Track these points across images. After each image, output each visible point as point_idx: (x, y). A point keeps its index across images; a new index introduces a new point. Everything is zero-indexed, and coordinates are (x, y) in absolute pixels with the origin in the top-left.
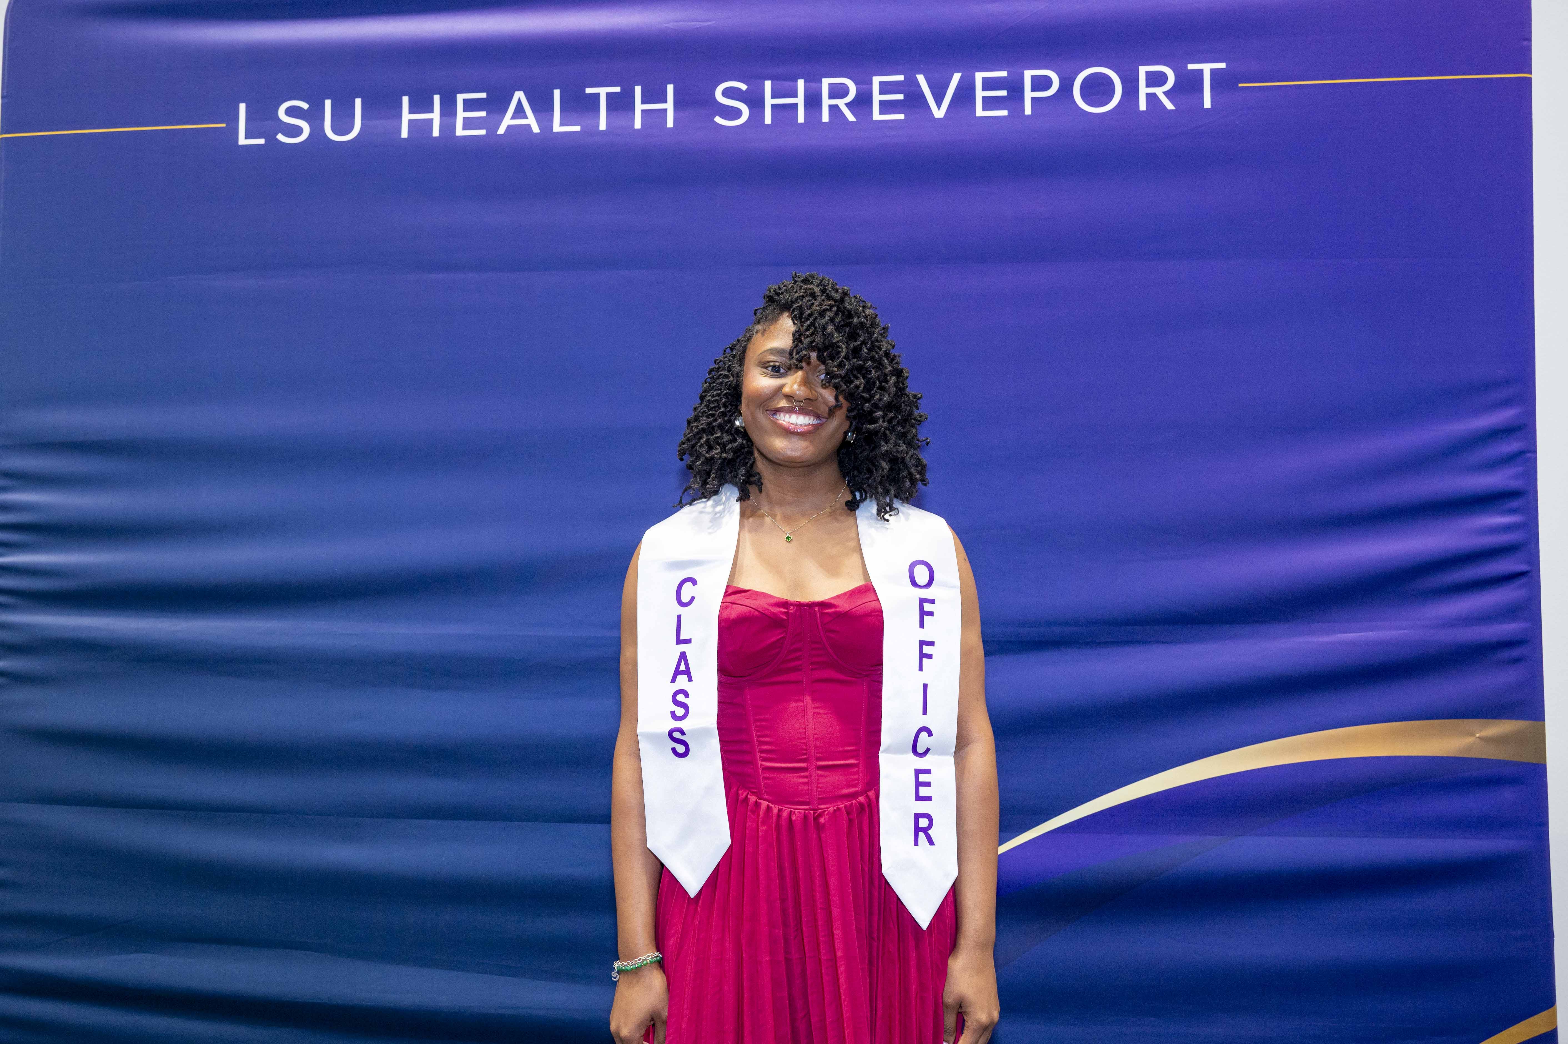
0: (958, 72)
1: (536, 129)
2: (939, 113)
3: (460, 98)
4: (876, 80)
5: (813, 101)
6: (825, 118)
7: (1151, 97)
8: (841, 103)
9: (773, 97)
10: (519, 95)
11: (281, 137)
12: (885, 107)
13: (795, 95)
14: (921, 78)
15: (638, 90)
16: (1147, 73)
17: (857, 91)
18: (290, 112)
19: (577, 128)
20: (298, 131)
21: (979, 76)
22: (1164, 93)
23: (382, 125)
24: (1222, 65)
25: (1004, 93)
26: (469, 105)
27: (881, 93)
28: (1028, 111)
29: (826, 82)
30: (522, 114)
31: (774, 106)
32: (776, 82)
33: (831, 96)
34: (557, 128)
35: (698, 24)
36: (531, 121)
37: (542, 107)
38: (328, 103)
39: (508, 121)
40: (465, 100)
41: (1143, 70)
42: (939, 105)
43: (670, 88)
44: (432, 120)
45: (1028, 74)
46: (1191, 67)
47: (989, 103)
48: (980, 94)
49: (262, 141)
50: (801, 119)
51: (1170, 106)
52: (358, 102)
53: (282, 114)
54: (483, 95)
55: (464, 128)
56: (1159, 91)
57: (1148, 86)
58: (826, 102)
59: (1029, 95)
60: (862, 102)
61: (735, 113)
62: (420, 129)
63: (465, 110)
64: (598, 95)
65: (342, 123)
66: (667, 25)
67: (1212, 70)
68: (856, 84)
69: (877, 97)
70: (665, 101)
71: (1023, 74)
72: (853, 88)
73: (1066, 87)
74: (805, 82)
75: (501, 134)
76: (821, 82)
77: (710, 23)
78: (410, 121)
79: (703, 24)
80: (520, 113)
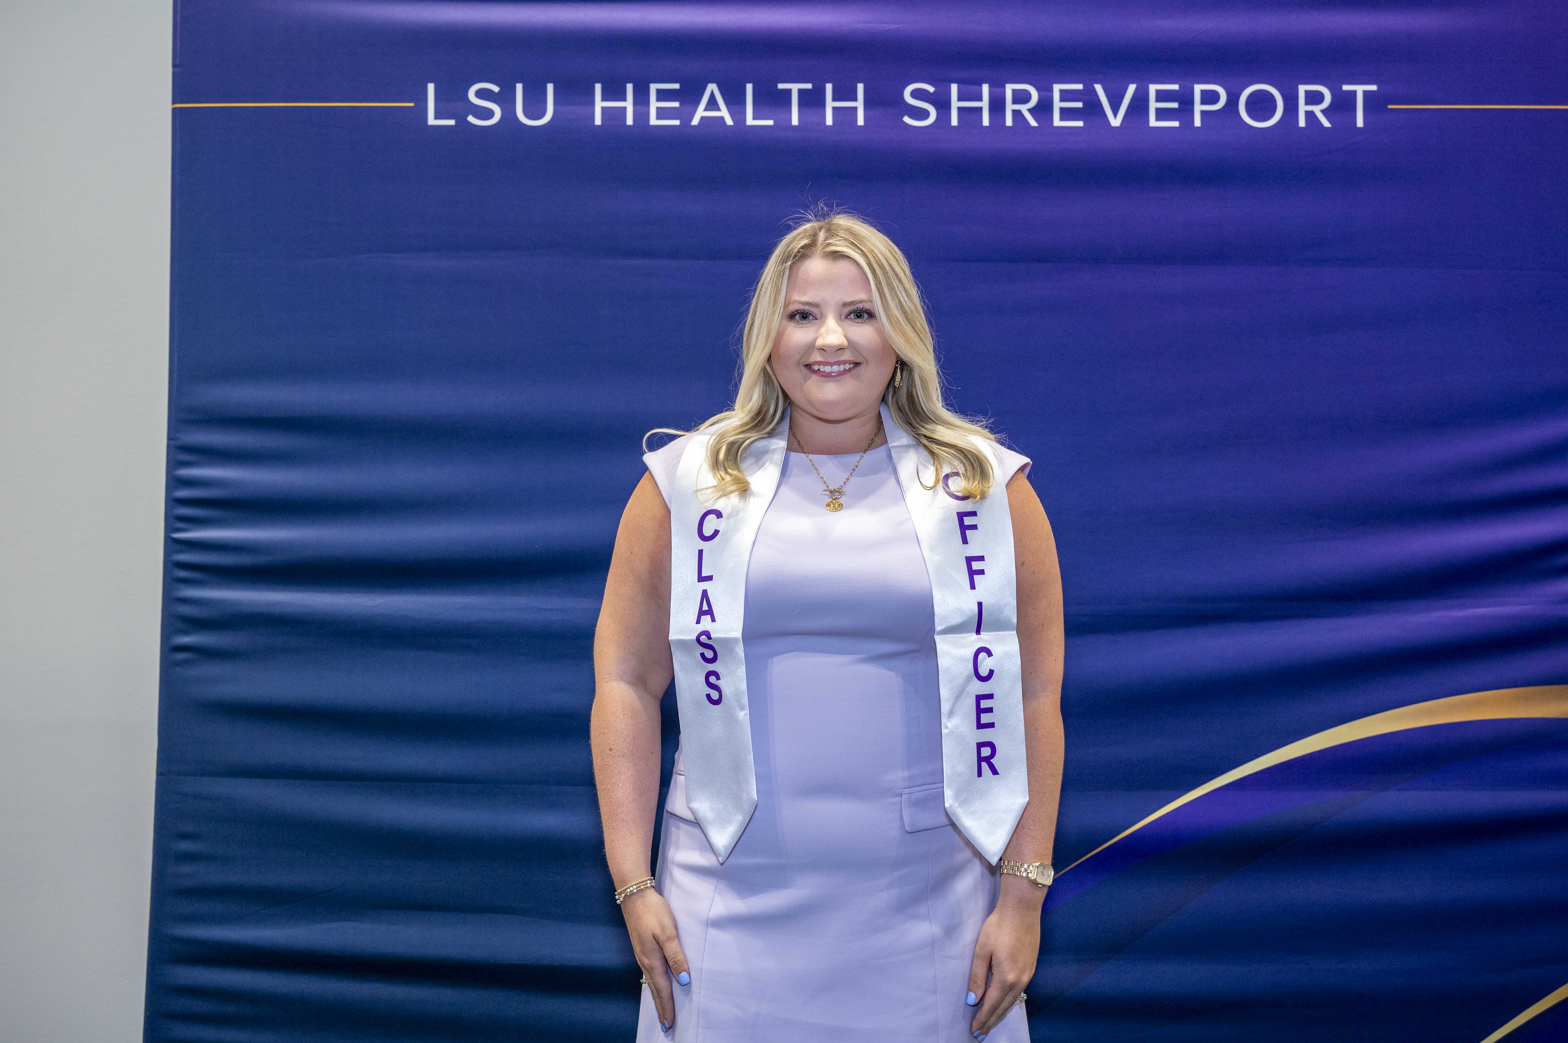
0: (1133, 83)
1: (729, 122)
2: (1116, 122)
3: (654, 87)
4: (1057, 88)
5: (997, 106)
6: (1009, 122)
7: (1310, 115)
8: (1024, 108)
10: (712, 87)
11: (471, 119)
12: (1066, 114)
13: (980, 99)
14: (1098, 88)
15: (829, 87)
16: (1307, 92)
17: (1038, 98)
18: (480, 94)
19: (770, 123)
20: (487, 114)
21: (1153, 88)
22: (1323, 111)
23: (574, 111)
24: (1374, 88)
25: (1175, 105)
26: (663, 95)
27: (1062, 100)
28: (1198, 123)
29: (1009, 88)
30: (715, 106)
31: (960, 109)
32: (962, 86)
33: (1015, 102)
34: (750, 121)
35: (887, 27)
36: (724, 112)
37: (735, 100)
38: (519, 87)
39: (701, 113)
40: (658, 91)
41: (1302, 89)
42: (1115, 113)
43: (860, 87)
44: (625, 108)
45: (1198, 88)
46: (1346, 88)
47: (1161, 114)
48: (1153, 105)
49: (452, 122)
50: (986, 122)
51: (1326, 124)
52: (550, 87)
53: (472, 96)
54: (676, 86)
55: (659, 117)
56: (1317, 109)
57: (1306, 104)
58: (1010, 107)
59: (1198, 108)
60: (1043, 109)
61: (924, 114)
62: (614, 116)
63: (658, 100)
64: (790, 90)
65: (535, 107)
66: (856, 26)
67: (1365, 93)
68: (1038, 90)
69: (1057, 104)
70: (855, 99)
71: (1193, 88)
72: (1035, 95)
73: (1232, 102)
74: (990, 87)
75: (695, 126)
76: (1004, 87)
77: (898, 26)
78: (603, 108)
79: (892, 26)
80: (713, 105)
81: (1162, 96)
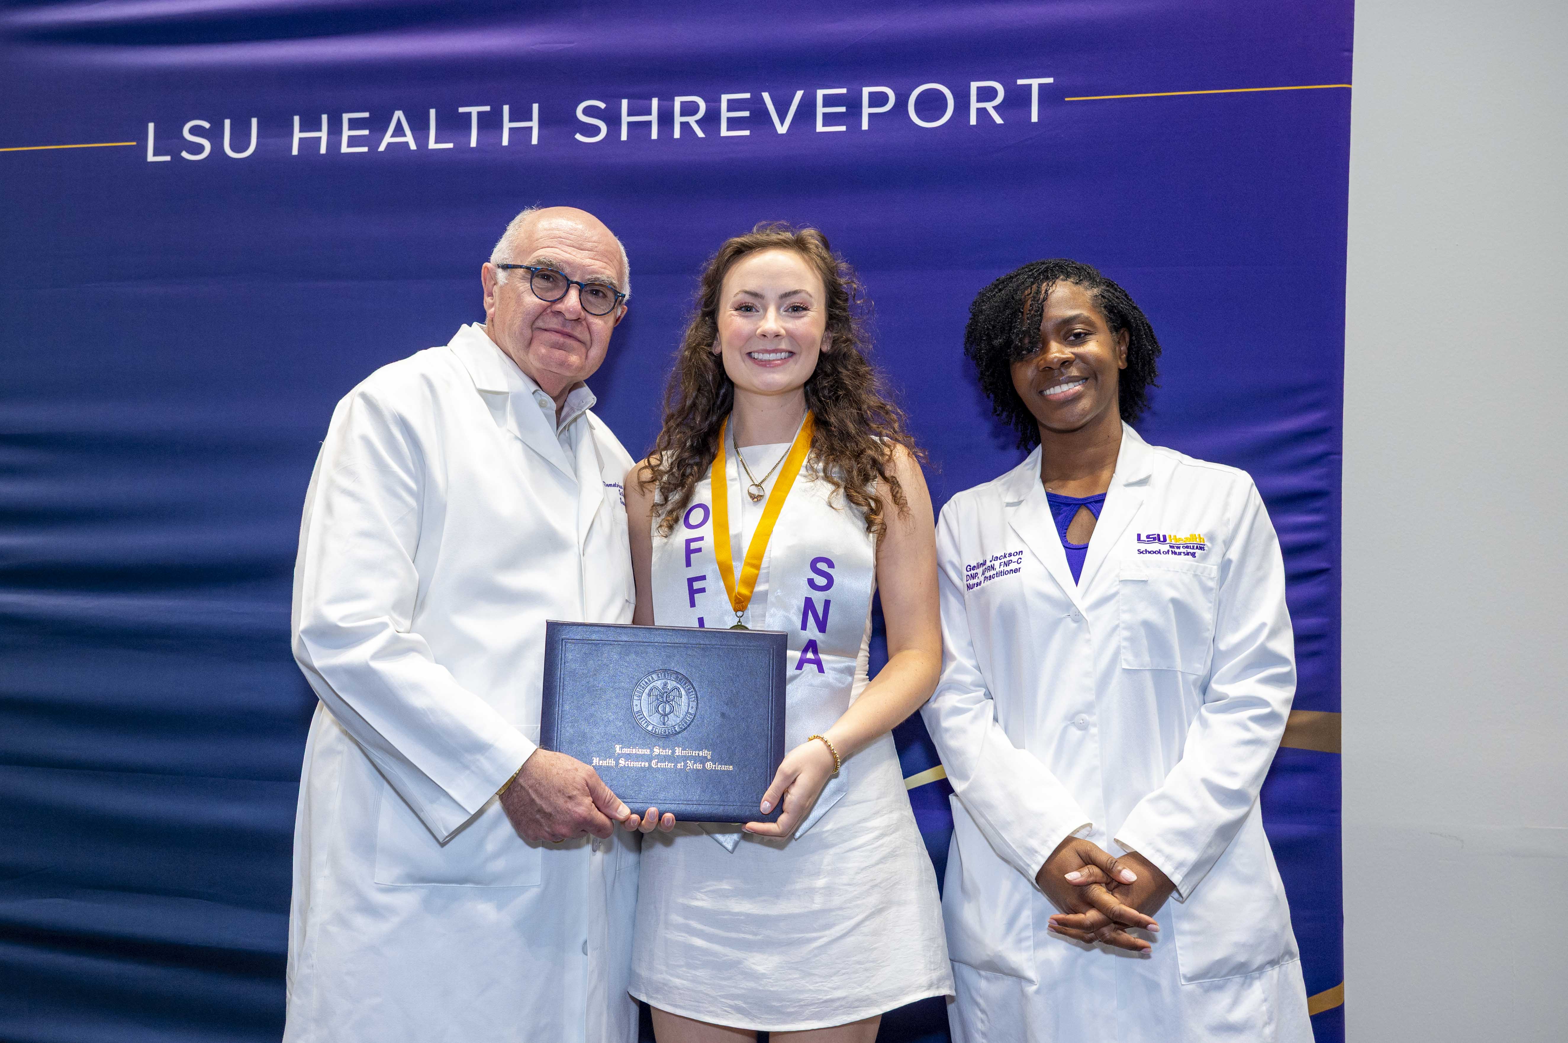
0: (800, 90)
1: (413, 146)
2: (782, 129)
3: (346, 117)
4: (725, 98)
5: (666, 119)
6: (677, 134)
7: (982, 112)
8: (692, 120)
9: (629, 115)
10: (399, 114)
11: (185, 154)
12: (733, 124)
13: (649, 113)
14: (766, 96)
15: (506, 108)
16: (979, 89)
17: (706, 109)
18: (194, 131)
19: (451, 146)
20: (199, 149)
21: (820, 93)
22: (994, 107)
23: (275, 142)
24: (1050, 80)
25: (843, 109)
26: (354, 124)
27: (729, 110)
28: (865, 126)
30: (401, 132)
31: (630, 124)
32: (632, 101)
33: (683, 114)
34: (432, 145)
35: (560, 47)
36: (409, 138)
37: (419, 126)
38: (227, 123)
39: (388, 138)
40: (350, 120)
41: (974, 86)
42: (782, 120)
43: (535, 107)
44: (320, 138)
45: (866, 91)
46: (1020, 82)
47: (829, 119)
48: (821, 110)
49: (168, 158)
50: (654, 135)
51: (999, 120)
52: (254, 121)
53: (186, 133)
54: (366, 115)
55: (349, 145)
56: (989, 106)
57: (978, 101)
58: (678, 119)
59: (866, 111)
60: (711, 120)
61: (596, 130)
62: (309, 146)
63: (350, 129)
64: (469, 114)
65: (240, 141)
66: (533, 47)
67: (1040, 85)
68: (706, 102)
69: (725, 115)
70: (531, 120)
71: (861, 91)
72: (702, 105)
73: (901, 103)
74: (658, 101)
75: (381, 152)
76: (673, 100)
77: (571, 45)
78: (300, 139)
79: (566, 46)
80: (399, 132)
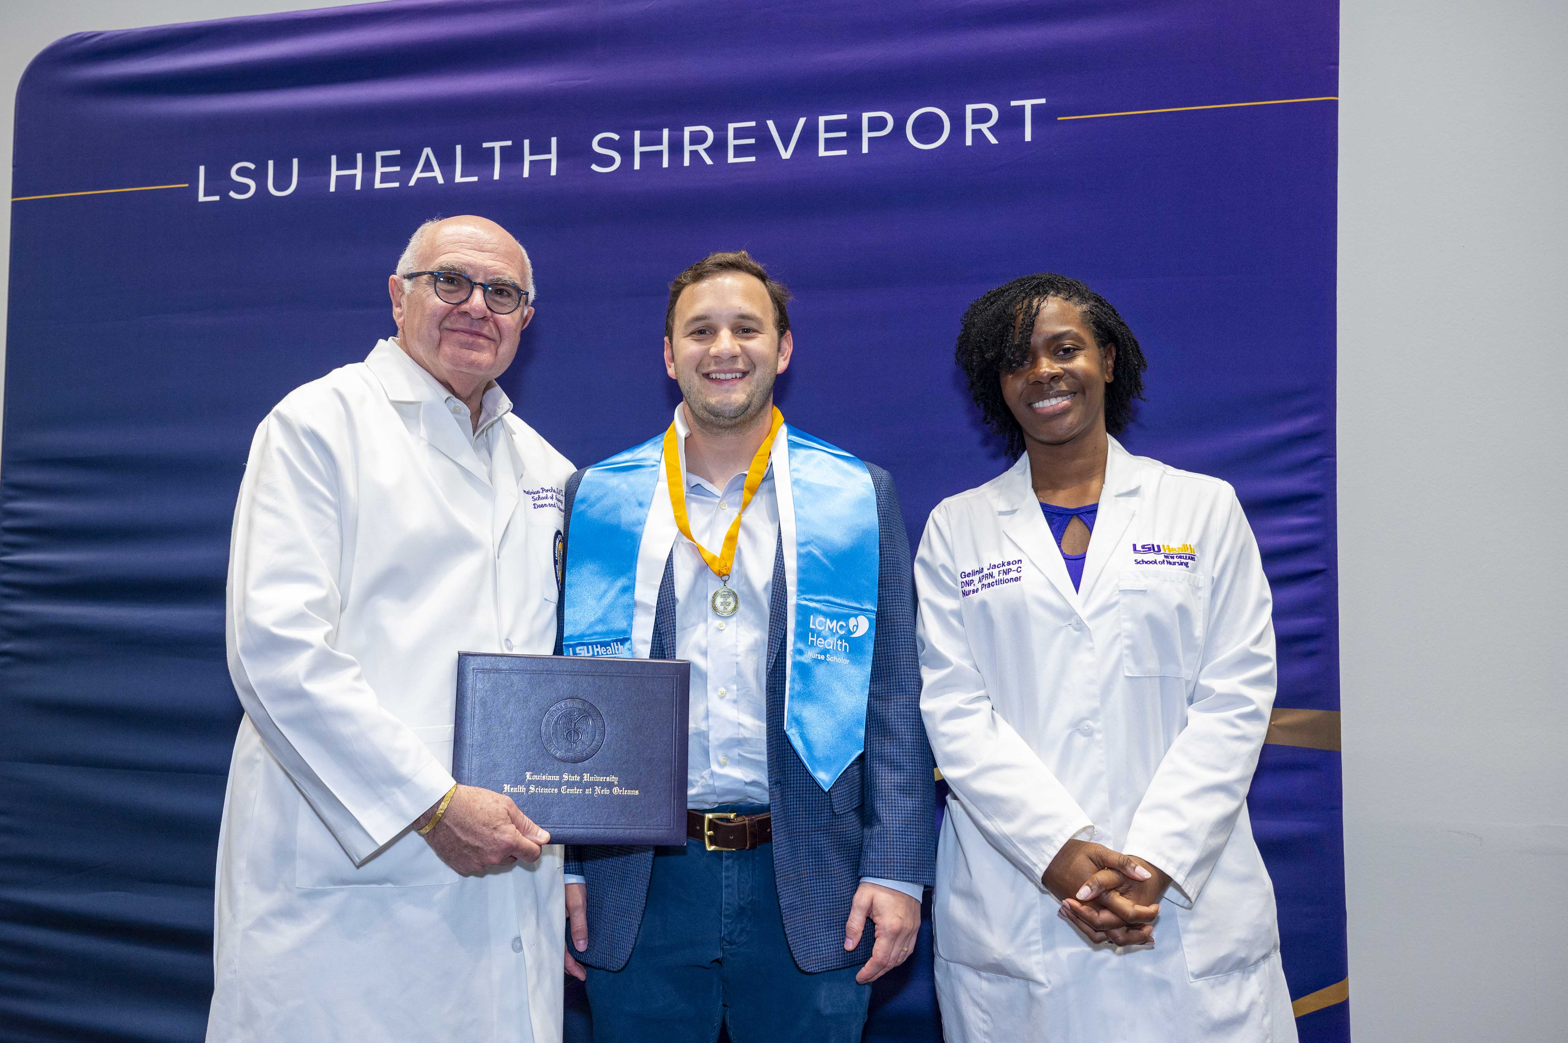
0: (803, 116)
1: (441, 181)
2: (786, 155)
3: (379, 155)
4: (731, 127)
5: (676, 148)
6: (687, 163)
7: (977, 133)
8: (701, 149)
9: (642, 145)
10: (427, 151)
11: (232, 194)
12: (740, 151)
13: (660, 143)
14: (770, 124)
15: (527, 143)
16: (973, 111)
17: (714, 137)
18: (242, 172)
19: (475, 179)
20: (245, 188)
21: (822, 120)
22: (989, 129)
23: (314, 181)
24: (1043, 101)
25: (844, 134)
26: (386, 161)
27: (735, 138)
28: (865, 150)
29: (687, 131)
30: (430, 168)
31: (642, 154)
32: (644, 132)
33: (692, 143)
34: (458, 179)
35: (577, 82)
36: (437, 174)
37: (447, 160)
38: (271, 163)
39: (418, 174)
40: (383, 158)
41: (969, 108)
42: (786, 146)
43: (554, 140)
44: (355, 175)
45: (866, 116)
46: (1014, 103)
47: (830, 144)
48: (822, 136)
49: (217, 198)
50: (665, 164)
51: (993, 141)
52: (295, 161)
53: (234, 176)
54: (398, 152)
55: (382, 181)
56: (984, 127)
58: (688, 148)
59: (866, 135)
60: (718, 148)
61: (610, 161)
62: (346, 182)
63: (383, 166)
64: (493, 148)
65: (282, 182)
66: (552, 84)
67: (1033, 105)
68: (713, 131)
69: (732, 142)
70: (550, 153)
71: (861, 116)
72: (710, 134)
73: (900, 126)
74: (669, 130)
75: (411, 187)
76: (683, 131)
77: (588, 81)
78: (337, 177)
79: (582, 82)
80: (428, 167)
81: (830, 127)
